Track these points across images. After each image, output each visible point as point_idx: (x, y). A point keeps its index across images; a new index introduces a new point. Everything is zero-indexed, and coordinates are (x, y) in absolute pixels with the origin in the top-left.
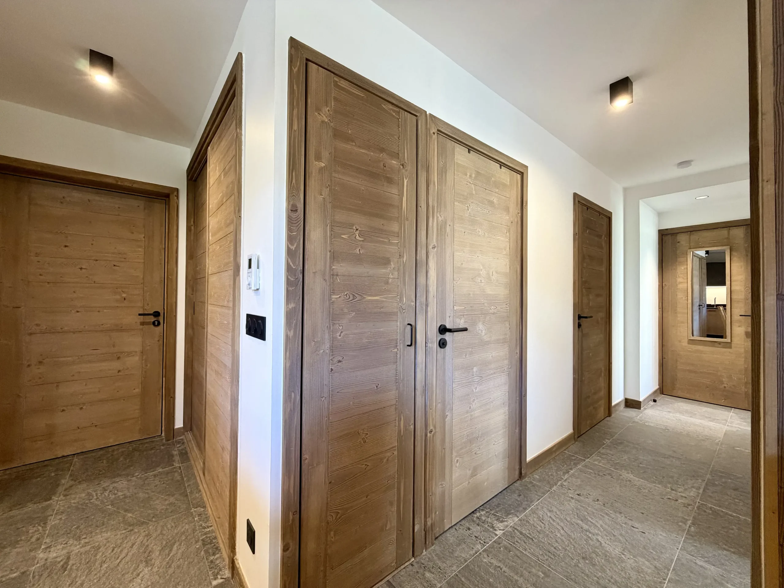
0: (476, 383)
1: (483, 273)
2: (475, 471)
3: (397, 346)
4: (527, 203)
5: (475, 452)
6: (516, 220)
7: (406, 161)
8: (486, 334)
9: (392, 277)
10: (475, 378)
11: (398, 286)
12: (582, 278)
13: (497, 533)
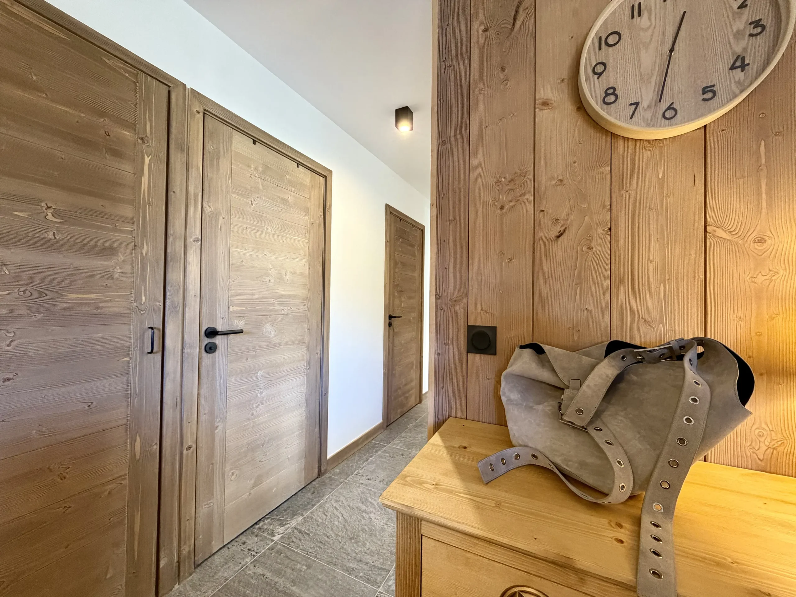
0: (262, 387)
1: (273, 272)
2: (259, 480)
3: (128, 354)
4: (330, 206)
5: (259, 459)
6: (318, 222)
7: (148, 135)
8: (275, 336)
9: (119, 271)
10: (261, 382)
11: (132, 282)
12: (394, 282)
13: (274, 538)
